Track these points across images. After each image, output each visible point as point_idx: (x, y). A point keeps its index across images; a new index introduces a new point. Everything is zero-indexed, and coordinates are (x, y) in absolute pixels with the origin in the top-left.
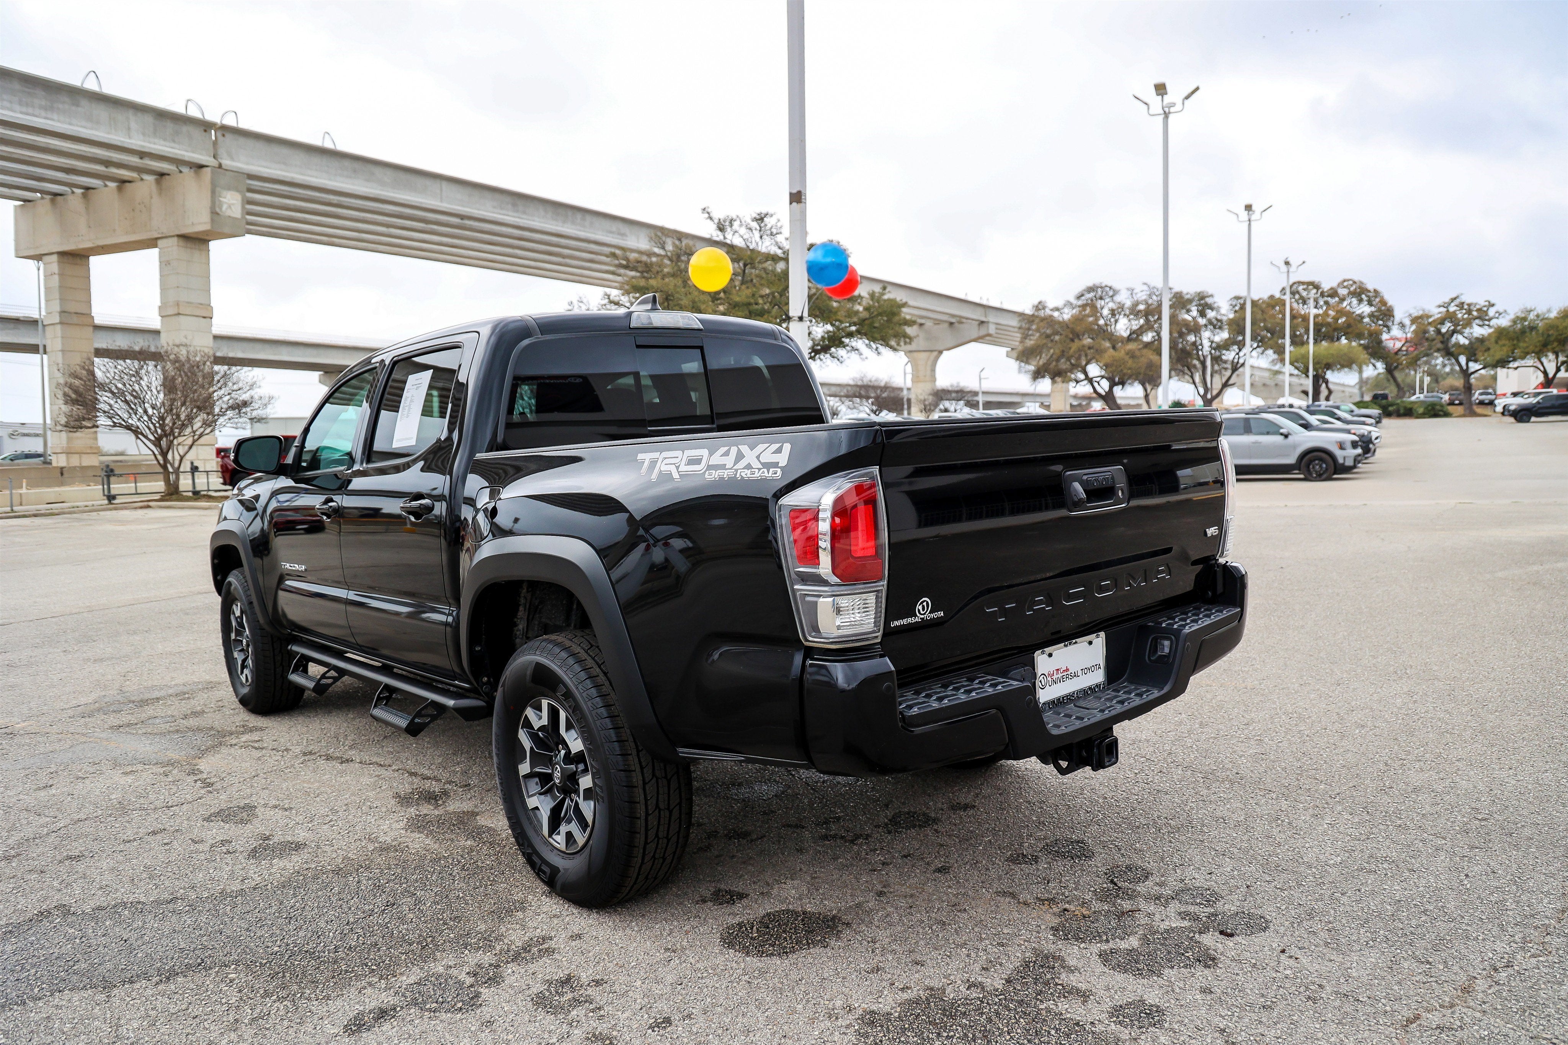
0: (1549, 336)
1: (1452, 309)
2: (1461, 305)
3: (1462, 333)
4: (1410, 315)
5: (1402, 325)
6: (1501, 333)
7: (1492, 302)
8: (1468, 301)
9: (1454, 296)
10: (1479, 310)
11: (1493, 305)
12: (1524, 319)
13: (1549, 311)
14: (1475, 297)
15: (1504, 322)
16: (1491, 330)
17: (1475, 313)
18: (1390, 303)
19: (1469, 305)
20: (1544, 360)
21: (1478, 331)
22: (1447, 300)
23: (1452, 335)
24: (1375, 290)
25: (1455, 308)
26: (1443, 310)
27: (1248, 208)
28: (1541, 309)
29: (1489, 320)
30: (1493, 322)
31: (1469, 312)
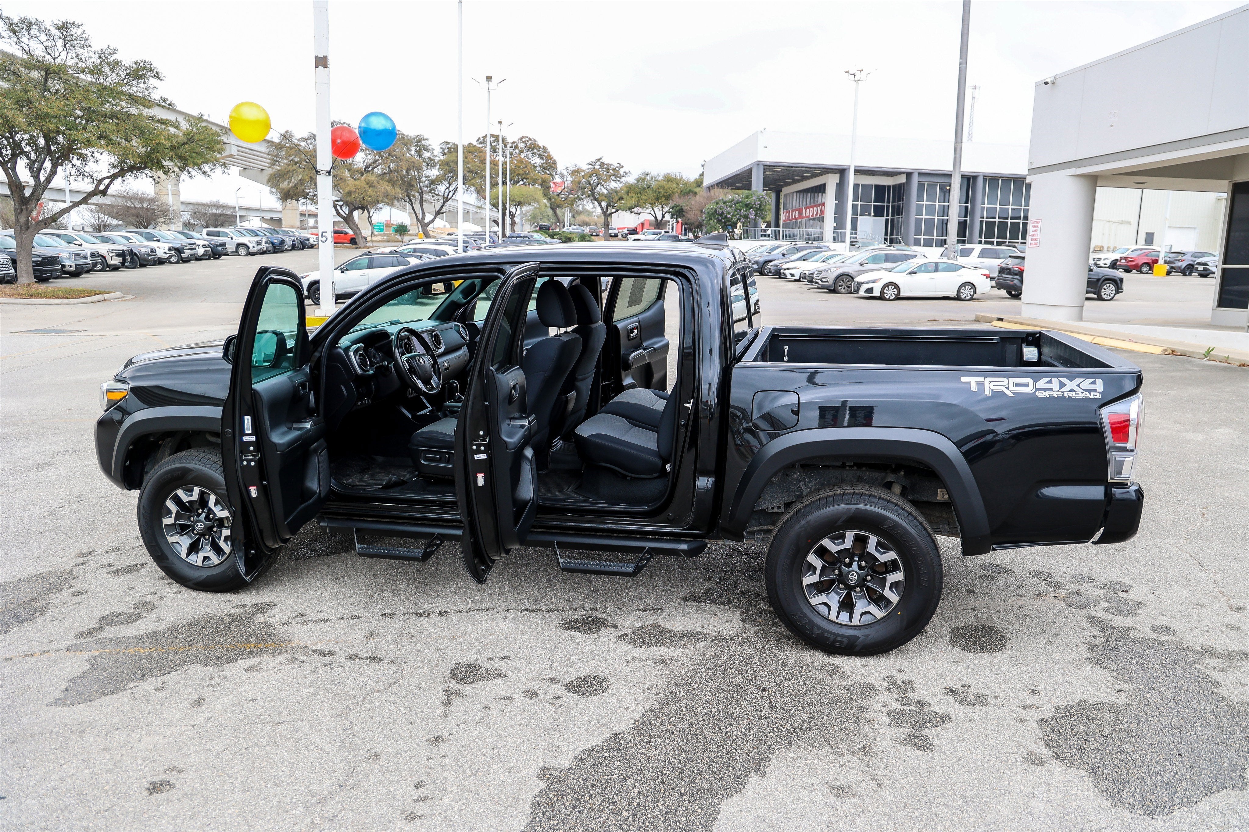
0: (659, 192)
1: (597, 167)
2: (602, 164)
3: (603, 185)
4: (567, 168)
5: (562, 175)
6: (630, 189)
7: (622, 164)
8: (606, 162)
9: (598, 158)
10: (614, 170)
11: (622, 167)
12: (644, 179)
13: (658, 175)
14: (611, 160)
15: (631, 179)
16: (621, 185)
17: (611, 171)
18: (555, 158)
19: (607, 165)
20: (656, 209)
21: (613, 185)
22: (594, 160)
23: (597, 186)
24: (544, 147)
25: (599, 167)
26: (591, 166)
27: (489, 79)
28: (654, 173)
29: (620, 177)
30: (623, 179)
31: (607, 170)
